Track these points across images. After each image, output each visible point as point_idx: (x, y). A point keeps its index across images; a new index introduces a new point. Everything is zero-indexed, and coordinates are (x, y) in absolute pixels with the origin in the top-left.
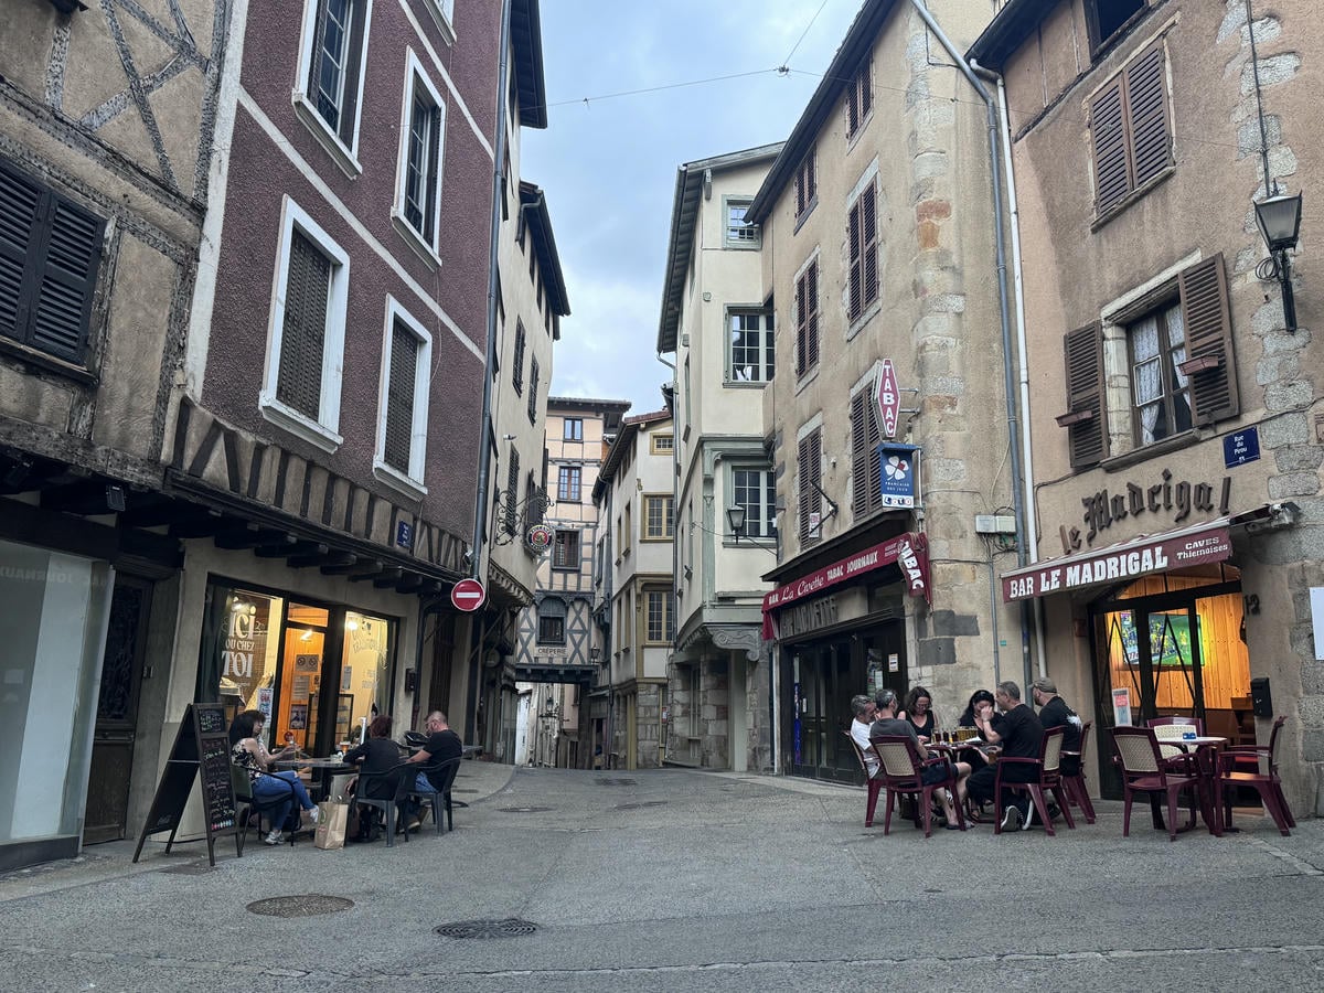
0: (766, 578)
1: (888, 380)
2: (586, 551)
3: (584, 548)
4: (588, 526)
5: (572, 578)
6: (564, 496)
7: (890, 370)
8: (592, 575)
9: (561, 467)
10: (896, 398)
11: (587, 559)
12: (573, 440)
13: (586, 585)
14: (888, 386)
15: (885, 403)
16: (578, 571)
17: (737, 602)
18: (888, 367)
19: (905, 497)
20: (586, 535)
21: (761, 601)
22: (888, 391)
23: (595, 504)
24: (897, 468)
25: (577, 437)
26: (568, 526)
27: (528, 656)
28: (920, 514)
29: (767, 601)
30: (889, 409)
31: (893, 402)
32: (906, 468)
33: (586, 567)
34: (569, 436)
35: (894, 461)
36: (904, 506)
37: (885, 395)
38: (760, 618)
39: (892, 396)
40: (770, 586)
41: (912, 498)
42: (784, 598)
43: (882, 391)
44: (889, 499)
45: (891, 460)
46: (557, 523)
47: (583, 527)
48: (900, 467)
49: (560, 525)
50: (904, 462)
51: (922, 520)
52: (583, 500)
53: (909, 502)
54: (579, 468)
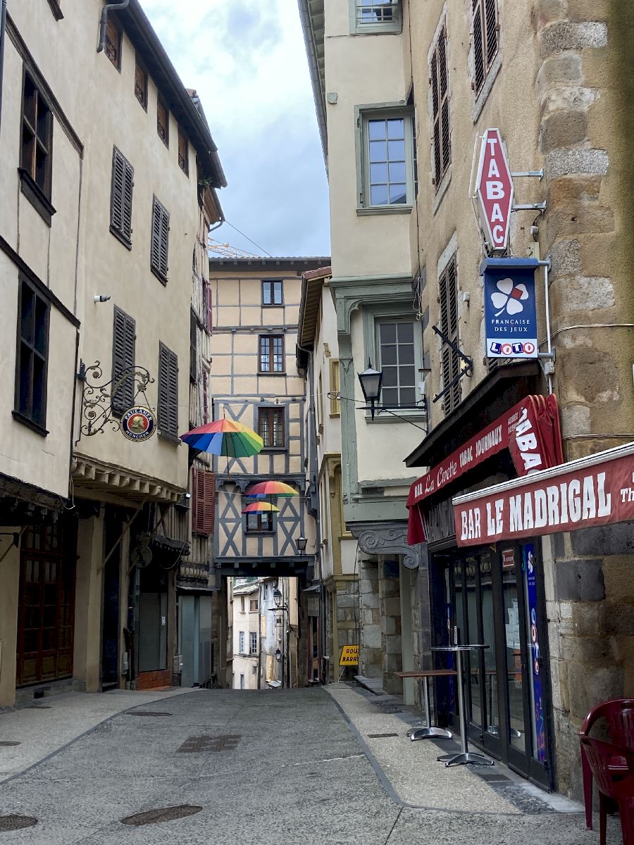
0: (413, 461)
1: (493, 162)
2: (294, 428)
3: (291, 425)
4: (294, 401)
5: (279, 460)
6: (265, 367)
7: (497, 146)
8: (302, 455)
9: (261, 336)
10: (507, 189)
11: (295, 438)
12: (272, 305)
13: (295, 468)
15: (490, 196)
16: (286, 452)
17: (386, 494)
18: (493, 141)
19: (523, 341)
20: (293, 411)
21: (406, 492)
22: (494, 178)
23: (300, 376)
24: (510, 296)
25: (278, 301)
26: (272, 402)
27: (235, 549)
28: (548, 368)
29: (412, 492)
30: (496, 206)
31: (501, 195)
32: (525, 296)
33: (294, 446)
34: (268, 301)
35: (506, 286)
36: (523, 355)
37: (489, 184)
38: (406, 514)
39: (500, 185)
40: (421, 471)
41: (534, 341)
42: (427, 490)
43: (485, 178)
44: (498, 346)
45: (500, 285)
46: (259, 399)
47: (288, 402)
48: (515, 294)
49: (263, 401)
50: (521, 287)
51: (552, 375)
52: (288, 372)
54: (281, 336)
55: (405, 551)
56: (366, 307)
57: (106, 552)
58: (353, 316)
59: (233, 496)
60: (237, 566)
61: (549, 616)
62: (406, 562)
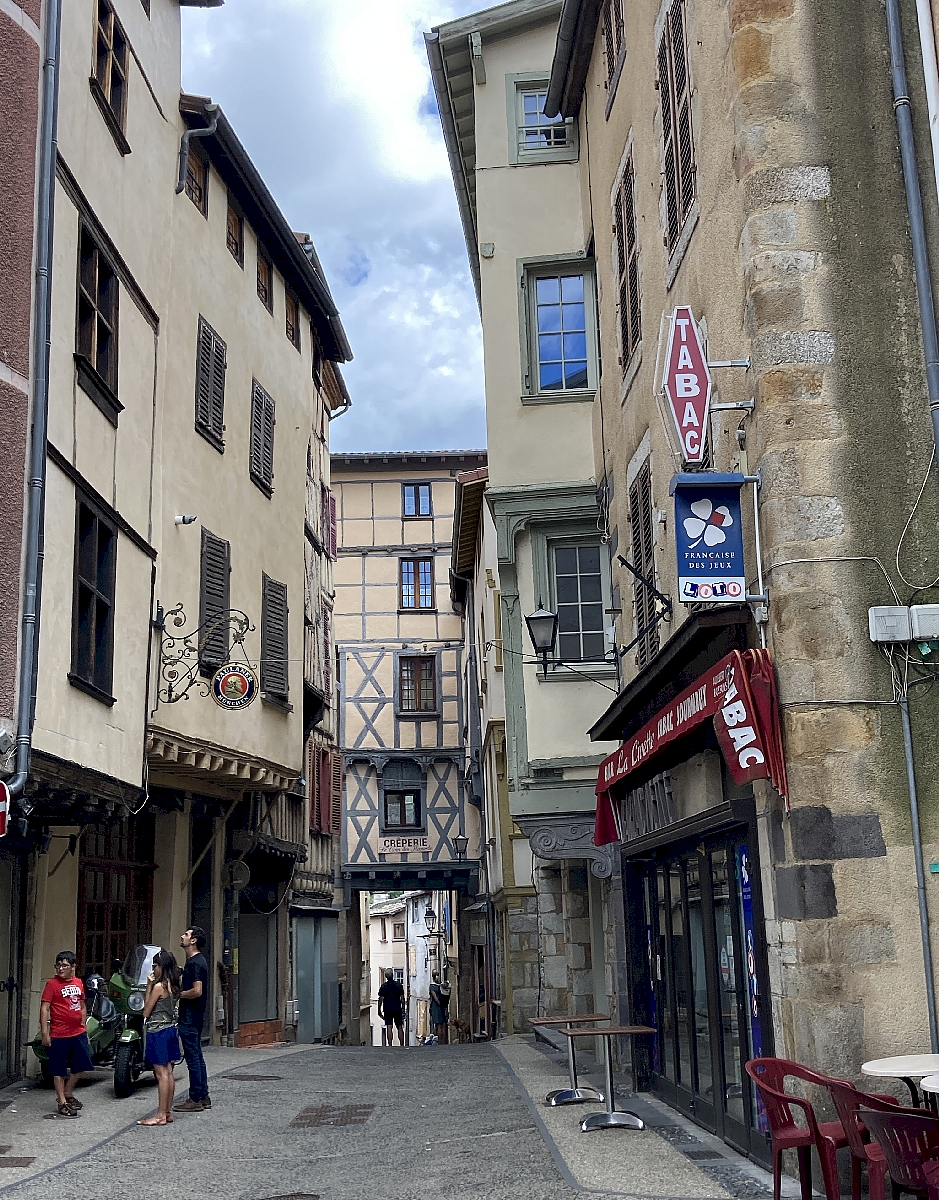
0: (601, 732)
1: (684, 349)
2: (448, 685)
3: (445, 680)
4: (448, 647)
5: (429, 729)
6: (408, 602)
7: (689, 328)
8: (460, 721)
9: (402, 559)
10: (702, 383)
11: (450, 698)
12: (418, 516)
13: (451, 740)
14: (686, 360)
15: (681, 393)
16: (438, 718)
17: (566, 777)
18: (683, 323)
19: (726, 580)
20: (447, 661)
21: (594, 774)
22: (686, 370)
23: (456, 613)
24: (708, 523)
25: (424, 511)
26: (418, 649)
27: (370, 853)
28: (760, 613)
29: (602, 774)
30: (689, 406)
31: (696, 391)
32: (728, 521)
33: (449, 710)
34: (411, 511)
35: (703, 509)
36: (727, 598)
37: (679, 378)
38: (592, 803)
39: (694, 378)
40: (612, 746)
41: (741, 580)
42: (620, 771)
43: (674, 370)
44: (694, 587)
45: (694, 508)
46: (400, 646)
47: (441, 649)
48: (715, 520)
49: (405, 647)
50: (723, 510)
51: (764, 624)
52: (438, 607)
53: (736, 590)
54: (430, 559)
55: (593, 855)
56: (535, 526)
57: (194, 858)
58: (518, 538)
59: (367, 780)
60: (372, 876)
61: (769, 940)
62: (595, 869)
